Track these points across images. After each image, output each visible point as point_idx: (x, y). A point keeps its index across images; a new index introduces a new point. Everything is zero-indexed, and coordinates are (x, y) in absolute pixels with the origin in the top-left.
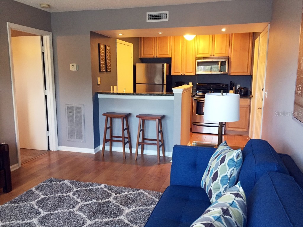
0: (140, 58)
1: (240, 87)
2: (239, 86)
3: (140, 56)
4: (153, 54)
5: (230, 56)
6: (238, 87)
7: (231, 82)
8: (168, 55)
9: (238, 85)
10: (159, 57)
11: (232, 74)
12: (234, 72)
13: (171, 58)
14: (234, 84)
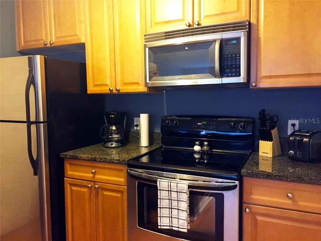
0: (19, 50)
1: (297, 128)
2: (293, 125)
3: (17, 46)
4: (44, 38)
5: (253, 21)
6: (290, 131)
7: (263, 111)
8: (76, 35)
9: (290, 122)
10: (56, 44)
11: (265, 84)
12: (270, 77)
13: (84, 43)
14: (275, 120)
